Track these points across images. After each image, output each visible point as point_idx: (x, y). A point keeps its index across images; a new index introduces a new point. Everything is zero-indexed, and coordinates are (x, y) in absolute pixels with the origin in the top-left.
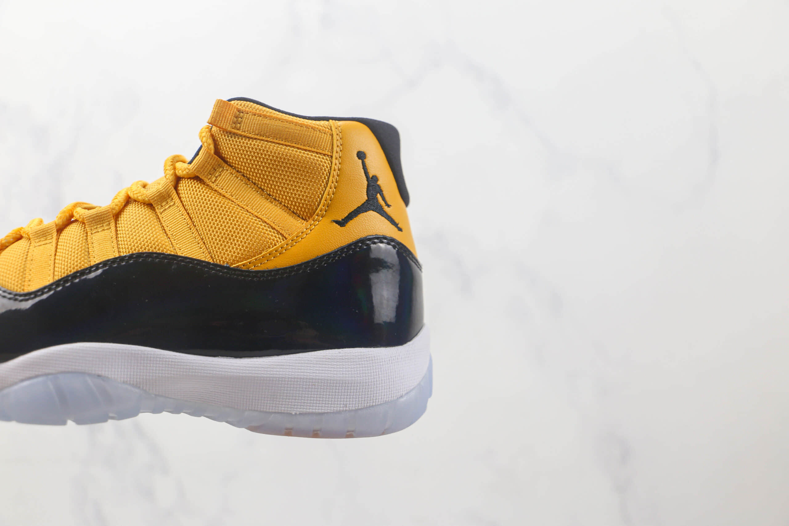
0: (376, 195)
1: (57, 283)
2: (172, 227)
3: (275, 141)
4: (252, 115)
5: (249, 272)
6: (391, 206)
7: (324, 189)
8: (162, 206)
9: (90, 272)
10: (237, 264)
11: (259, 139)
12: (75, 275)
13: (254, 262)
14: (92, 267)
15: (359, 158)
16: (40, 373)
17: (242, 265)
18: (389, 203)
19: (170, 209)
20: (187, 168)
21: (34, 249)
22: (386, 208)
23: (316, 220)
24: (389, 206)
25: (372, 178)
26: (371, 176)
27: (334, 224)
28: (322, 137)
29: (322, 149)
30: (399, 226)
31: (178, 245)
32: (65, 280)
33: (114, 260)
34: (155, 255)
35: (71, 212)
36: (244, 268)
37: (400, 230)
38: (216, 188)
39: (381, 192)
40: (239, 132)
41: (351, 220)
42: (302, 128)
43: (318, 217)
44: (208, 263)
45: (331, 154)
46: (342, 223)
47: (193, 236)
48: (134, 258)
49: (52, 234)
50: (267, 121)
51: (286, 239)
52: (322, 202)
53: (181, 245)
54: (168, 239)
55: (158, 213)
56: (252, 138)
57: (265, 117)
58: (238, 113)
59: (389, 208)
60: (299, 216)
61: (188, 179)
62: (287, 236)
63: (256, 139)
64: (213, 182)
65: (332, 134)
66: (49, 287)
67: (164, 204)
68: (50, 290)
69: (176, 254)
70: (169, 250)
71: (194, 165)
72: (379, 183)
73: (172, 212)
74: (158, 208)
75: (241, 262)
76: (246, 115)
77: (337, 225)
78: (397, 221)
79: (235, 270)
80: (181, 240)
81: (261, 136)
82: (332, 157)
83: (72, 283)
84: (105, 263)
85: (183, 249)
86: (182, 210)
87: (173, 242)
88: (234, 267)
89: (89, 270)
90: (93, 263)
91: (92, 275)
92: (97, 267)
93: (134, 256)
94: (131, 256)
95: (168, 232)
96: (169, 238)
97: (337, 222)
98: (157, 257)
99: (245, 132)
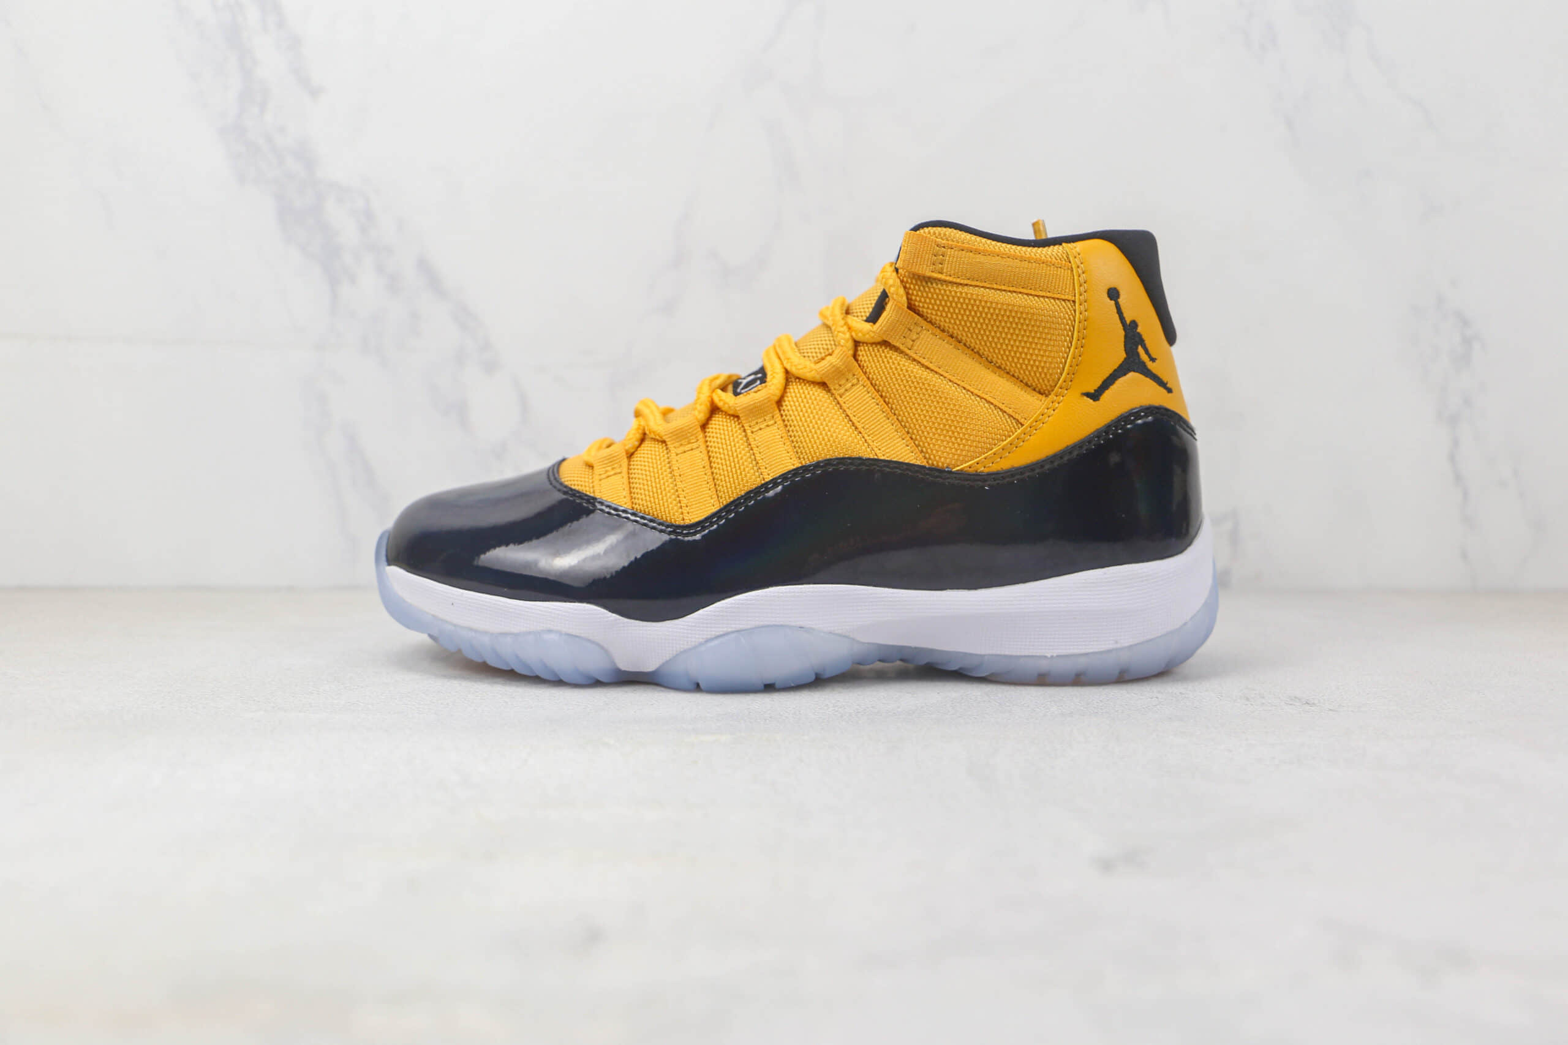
0: (1137, 348)
1: (727, 508)
2: (862, 417)
3: (995, 286)
4: (959, 251)
5: (978, 477)
6: (1156, 359)
7: (1068, 350)
8: (840, 385)
9: (767, 490)
10: (962, 467)
11: (971, 286)
12: (748, 496)
13: (983, 462)
14: (767, 483)
15: (1111, 299)
16: (730, 630)
17: (967, 467)
18: (1154, 357)
19: (853, 390)
20: (871, 331)
21: (678, 458)
22: (1150, 365)
23: (1060, 395)
24: (1153, 360)
25: (1129, 325)
26: (1128, 322)
27: (1085, 398)
28: (1059, 273)
29: (1059, 292)
30: (1168, 385)
31: (875, 444)
32: (736, 503)
33: (795, 472)
34: (849, 461)
35: (710, 399)
36: (971, 470)
37: (1170, 391)
38: (914, 356)
39: (1142, 342)
40: (943, 277)
41: (1107, 389)
42: (1030, 264)
43: (1062, 390)
44: (924, 467)
45: (1073, 299)
46: (1095, 396)
47: (893, 429)
48: (822, 467)
49: (695, 434)
50: (980, 258)
51: (1022, 425)
52: (1066, 368)
53: (880, 443)
54: (860, 435)
55: (836, 395)
56: (961, 284)
57: (978, 252)
58: (938, 248)
59: (1154, 364)
60: (1034, 390)
61: (872, 344)
62: (1022, 421)
63: (967, 285)
64: (910, 347)
65: (1072, 268)
66: (717, 514)
67: (843, 382)
68: (720, 518)
69: (876, 457)
70: (866, 453)
71: (881, 325)
72: (1139, 330)
73: (858, 395)
74: (835, 389)
75: (965, 463)
76: (949, 250)
77: (1089, 399)
78: (1165, 379)
79: (960, 473)
80: (878, 436)
81: (973, 280)
82: (1074, 302)
83: (746, 507)
84: (784, 477)
85: (883, 449)
86: (872, 392)
87: (867, 438)
88: (958, 470)
89: (766, 487)
90: (768, 478)
91: (771, 493)
92: (774, 482)
93: (821, 464)
94: (817, 465)
95: (857, 424)
96: (860, 433)
97: (1088, 395)
98: (851, 464)
99: (950, 276)
